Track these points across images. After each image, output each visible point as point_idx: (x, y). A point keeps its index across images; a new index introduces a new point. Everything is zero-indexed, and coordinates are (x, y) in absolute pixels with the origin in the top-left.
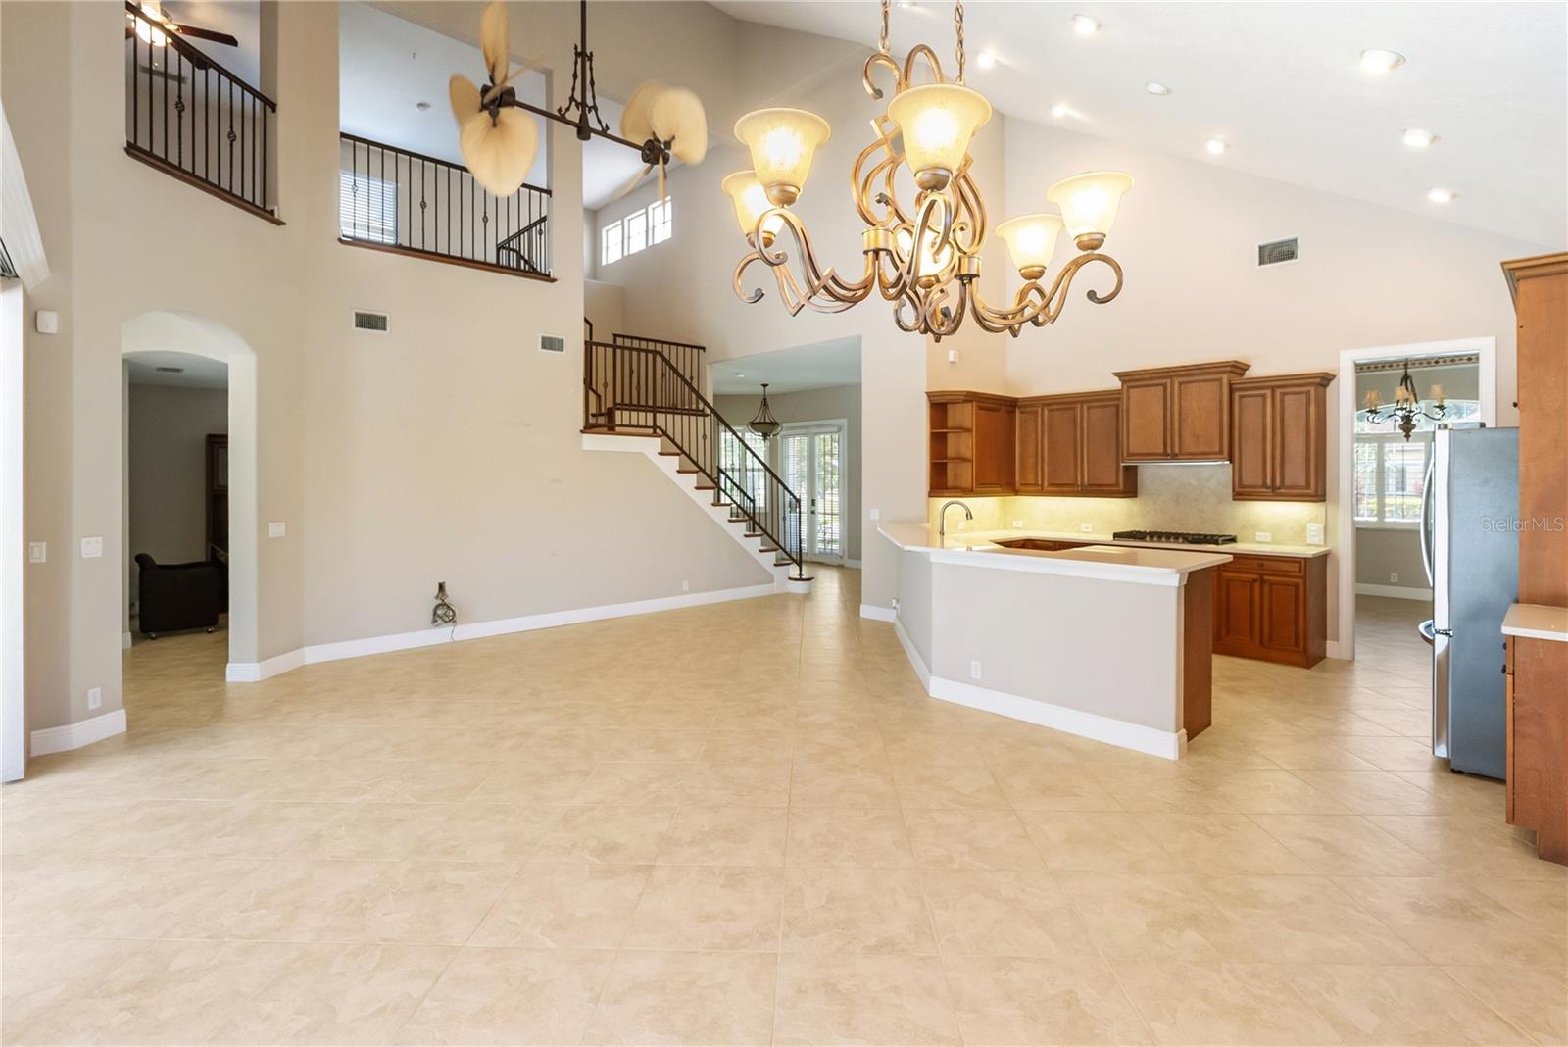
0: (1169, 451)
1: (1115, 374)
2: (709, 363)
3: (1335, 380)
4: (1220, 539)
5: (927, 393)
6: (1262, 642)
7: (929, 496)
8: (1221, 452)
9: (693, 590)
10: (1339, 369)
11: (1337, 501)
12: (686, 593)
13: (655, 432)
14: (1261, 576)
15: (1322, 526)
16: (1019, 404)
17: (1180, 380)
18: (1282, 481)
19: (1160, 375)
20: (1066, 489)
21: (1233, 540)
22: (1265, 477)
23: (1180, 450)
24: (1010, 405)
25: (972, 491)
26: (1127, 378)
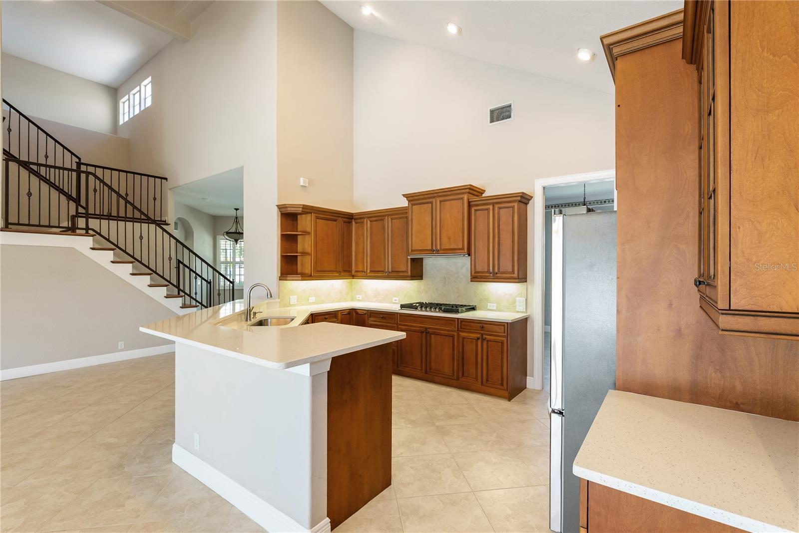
0: (434, 248)
1: (404, 195)
2: (170, 189)
3: (533, 198)
4: (460, 309)
5: (277, 206)
6: (482, 384)
7: (280, 280)
8: (463, 249)
9: (127, 348)
10: (534, 193)
11: (533, 281)
12: (122, 350)
13: (87, 232)
14: (482, 335)
15: (525, 299)
16: (354, 217)
17: (441, 199)
18: (499, 268)
19: (429, 196)
20: (380, 275)
21: (473, 309)
22: (489, 266)
23: (440, 248)
24: (349, 218)
25: (311, 276)
26: (412, 198)
